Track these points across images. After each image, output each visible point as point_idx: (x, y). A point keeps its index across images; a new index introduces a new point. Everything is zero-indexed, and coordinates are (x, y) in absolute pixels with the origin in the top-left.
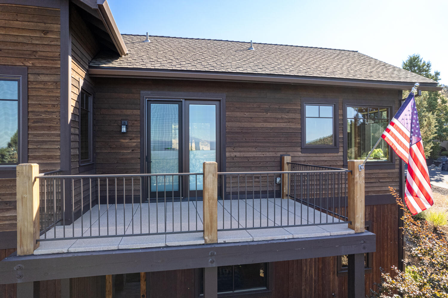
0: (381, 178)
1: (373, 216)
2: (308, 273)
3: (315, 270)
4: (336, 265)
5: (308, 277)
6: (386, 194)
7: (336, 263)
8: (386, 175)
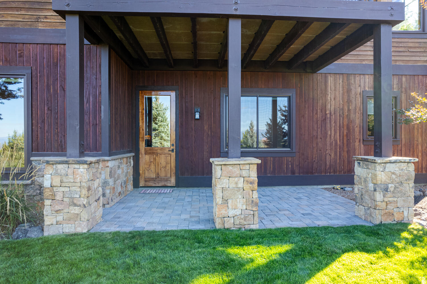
0: (411, 47)
1: (402, 86)
2: (332, 138)
3: (340, 136)
4: (362, 133)
5: (332, 142)
6: (416, 64)
7: (362, 131)
8: (417, 45)
